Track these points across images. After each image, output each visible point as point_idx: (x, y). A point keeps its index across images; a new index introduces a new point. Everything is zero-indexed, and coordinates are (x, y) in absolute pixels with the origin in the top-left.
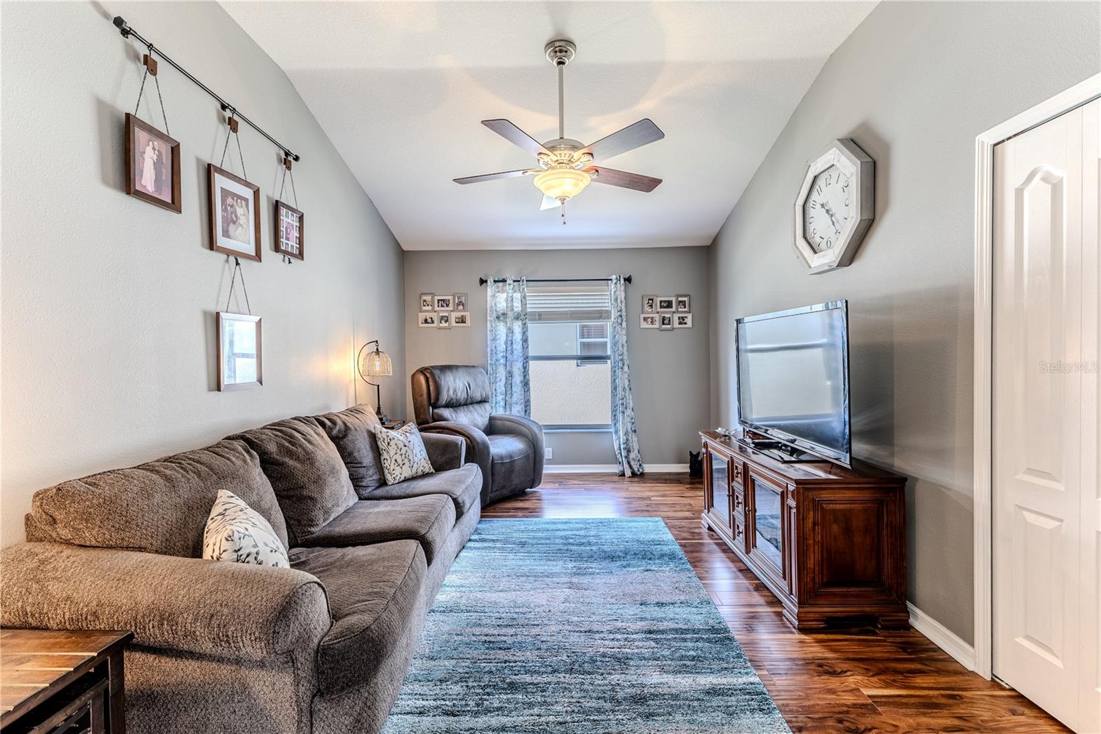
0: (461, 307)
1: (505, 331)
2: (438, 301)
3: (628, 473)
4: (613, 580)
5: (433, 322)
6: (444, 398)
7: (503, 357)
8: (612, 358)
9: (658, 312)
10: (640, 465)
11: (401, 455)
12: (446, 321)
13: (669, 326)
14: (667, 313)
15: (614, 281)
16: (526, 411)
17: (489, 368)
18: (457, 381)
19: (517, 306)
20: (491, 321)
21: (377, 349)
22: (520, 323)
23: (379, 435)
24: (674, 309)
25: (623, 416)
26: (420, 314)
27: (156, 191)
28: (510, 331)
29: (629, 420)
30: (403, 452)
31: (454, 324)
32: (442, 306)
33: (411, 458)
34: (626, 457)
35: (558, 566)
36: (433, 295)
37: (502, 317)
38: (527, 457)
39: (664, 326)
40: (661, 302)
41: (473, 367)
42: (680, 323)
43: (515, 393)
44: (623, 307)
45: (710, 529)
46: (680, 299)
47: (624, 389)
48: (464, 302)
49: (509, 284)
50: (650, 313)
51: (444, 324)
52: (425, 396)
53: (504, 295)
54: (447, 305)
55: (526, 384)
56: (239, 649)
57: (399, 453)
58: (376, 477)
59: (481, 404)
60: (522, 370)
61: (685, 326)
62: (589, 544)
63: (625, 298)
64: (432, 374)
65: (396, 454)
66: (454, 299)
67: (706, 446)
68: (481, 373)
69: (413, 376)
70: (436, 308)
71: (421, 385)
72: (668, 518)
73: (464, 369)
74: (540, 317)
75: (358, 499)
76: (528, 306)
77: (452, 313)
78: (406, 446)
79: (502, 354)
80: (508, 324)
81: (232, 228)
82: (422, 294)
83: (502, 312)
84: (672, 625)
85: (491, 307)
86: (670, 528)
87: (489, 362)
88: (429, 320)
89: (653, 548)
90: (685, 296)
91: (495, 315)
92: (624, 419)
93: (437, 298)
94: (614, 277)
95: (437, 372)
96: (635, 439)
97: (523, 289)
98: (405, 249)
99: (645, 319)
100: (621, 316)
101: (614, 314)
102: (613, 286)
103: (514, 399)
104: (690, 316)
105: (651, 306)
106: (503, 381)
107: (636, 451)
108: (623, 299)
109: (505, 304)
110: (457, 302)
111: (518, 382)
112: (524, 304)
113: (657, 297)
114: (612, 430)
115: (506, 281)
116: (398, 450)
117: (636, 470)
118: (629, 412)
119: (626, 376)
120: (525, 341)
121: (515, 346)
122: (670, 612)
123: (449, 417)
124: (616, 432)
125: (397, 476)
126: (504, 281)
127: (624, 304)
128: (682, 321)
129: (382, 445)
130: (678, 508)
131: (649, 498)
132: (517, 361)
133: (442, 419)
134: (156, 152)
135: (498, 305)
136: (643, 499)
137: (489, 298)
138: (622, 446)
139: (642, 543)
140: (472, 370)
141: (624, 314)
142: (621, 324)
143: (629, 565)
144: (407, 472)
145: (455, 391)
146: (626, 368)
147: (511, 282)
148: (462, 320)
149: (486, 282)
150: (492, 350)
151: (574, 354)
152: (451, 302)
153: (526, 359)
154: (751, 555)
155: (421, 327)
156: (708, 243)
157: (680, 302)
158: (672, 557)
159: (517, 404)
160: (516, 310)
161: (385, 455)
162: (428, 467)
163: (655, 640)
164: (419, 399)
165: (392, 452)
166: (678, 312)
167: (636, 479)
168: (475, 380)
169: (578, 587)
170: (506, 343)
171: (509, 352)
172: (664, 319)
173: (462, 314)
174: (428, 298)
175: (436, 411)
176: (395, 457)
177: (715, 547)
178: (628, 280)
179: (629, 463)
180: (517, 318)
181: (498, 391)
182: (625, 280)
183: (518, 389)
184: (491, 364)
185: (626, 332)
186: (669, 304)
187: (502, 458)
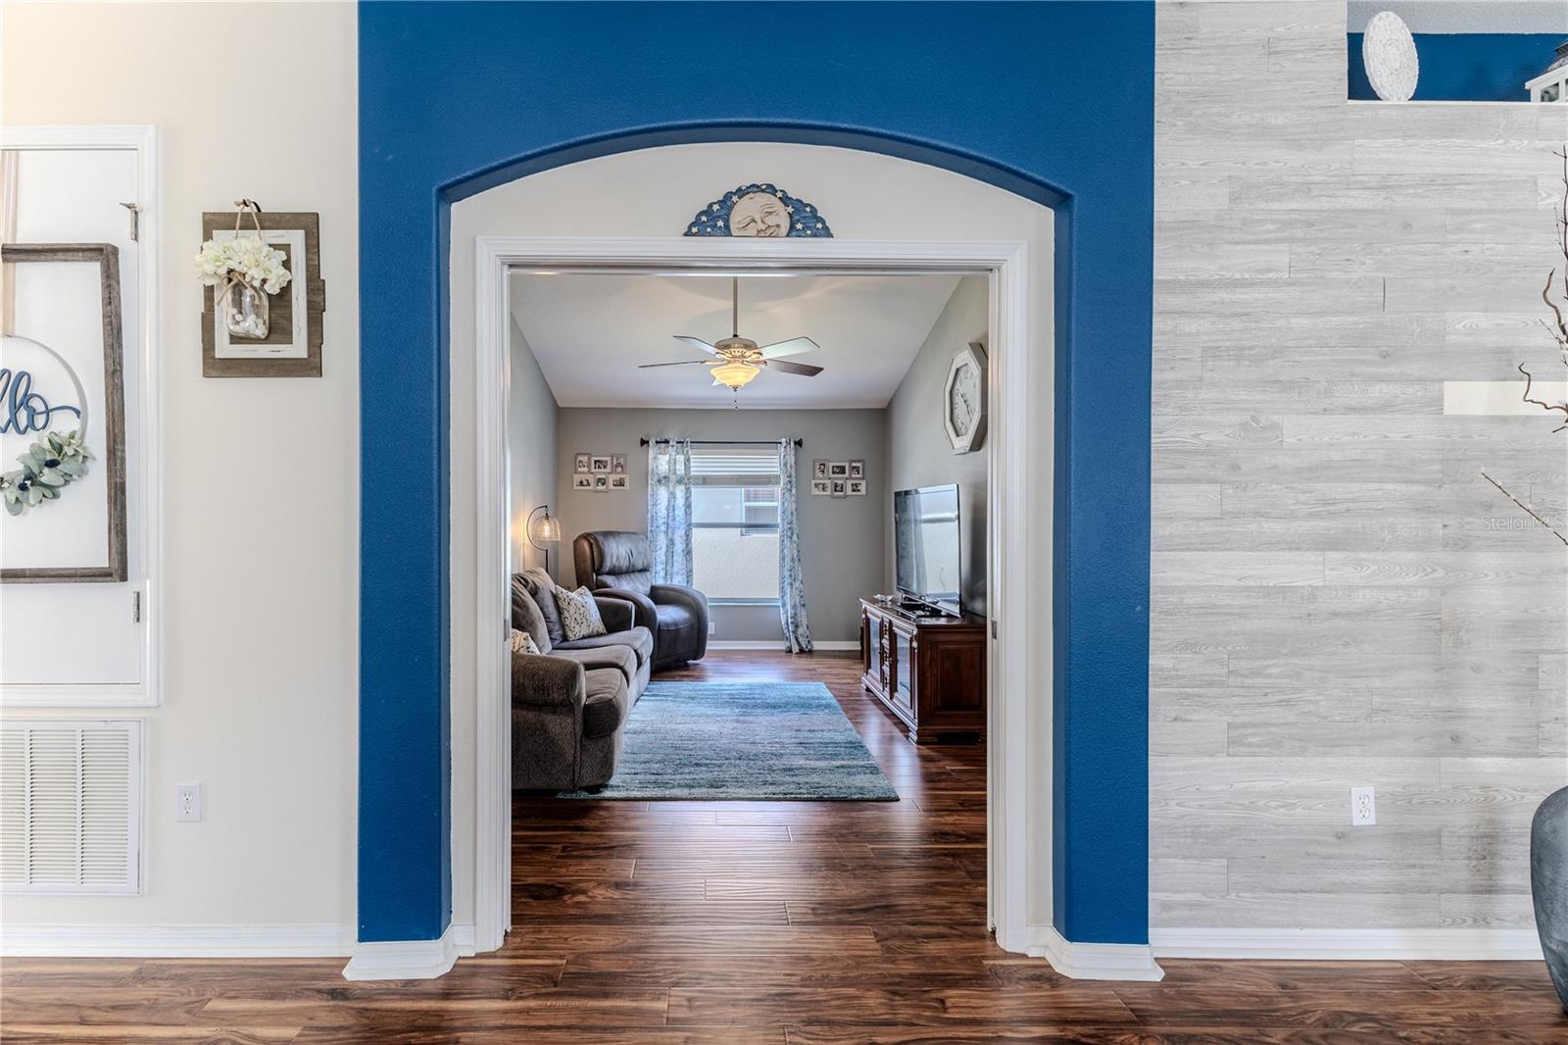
0: (619, 469)
1: (666, 496)
2: (596, 461)
3: (796, 649)
4: (775, 719)
5: (589, 485)
6: (608, 565)
7: (664, 523)
8: (781, 526)
9: (830, 479)
10: (809, 642)
11: (580, 614)
12: (603, 484)
13: (841, 493)
14: (839, 479)
15: (784, 445)
16: (688, 582)
17: (649, 535)
18: (620, 547)
19: (680, 469)
20: (652, 485)
21: (546, 514)
22: (682, 487)
23: (560, 596)
24: (847, 475)
25: (791, 588)
26: (575, 476)
28: (673, 495)
29: (797, 592)
30: (581, 612)
31: (612, 487)
32: (599, 467)
33: (587, 617)
34: (793, 632)
35: (727, 711)
36: (590, 455)
37: (663, 480)
38: (692, 626)
39: (836, 493)
40: (833, 467)
41: (634, 533)
42: (853, 490)
43: (677, 562)
44: (793, 473)
45: (868, 690)
46: (854, 464)
47: (793, 560)
48: (622, 463)
49: (673, 446)
50: (821, 479)
51: (600, 487)
52: (589, 562)
53: (667, 457)
54: (605, 467)
55: (688, 553)
56: (549, 695)
57: (578, 612)
58: (560, 632)
59: (642, 573)
60: (685, 538)
61: (859, 493)
62: (754, 698)
63: (795, 463)
64: (596, 540)
65: (575, 613)
66: (612, 459)
67: (865, 611)
68: (642, 539)
69: (576, 542)
70: (593, 470)
71: (585, 551)
72: (831, 683)
73: (625, 535)
74: (705, 481)
75: (552, 647)
76: (692, 469)
77: (611, 476)
78: (583, 607)
79: (663, 520)
80: (671, 489)
82: (578, 454)
83: (663, 475)
84: (818, 740)
85: (653, 470)
86: (830, 689)
87: (649, 528)
88: (585, 483)
89: (812, 701)
90: (859, 461)
91: (656, 479)
92: (791, 591)
93: (594, 459)
94: (784, 440)
95: (600, 538)
96: (804, 613)
97: (687, 452)
98: (560, 406)
99: (816, 485)
100: (790, 482)
101: (782, 481)
102: (783, 449)
103: (675, 569)
104: (864, 483)
105: (823, 471)
106: (664, 549)
107: (805, 626)
108: (793, 464)
109: (667, 467)
110: (615, 463)
111: (680, 551)
112: (687, 467)
113: (829, 461)
114: (780, 604)
115: (668, 442)
116: (577, 610)
117: (804, 646)
118: (797, 584)
119: (795, 546)
120: (688, 506)
121: (677, 512)
122: (819, 735)
123: (612, 585)
124: (784, 605)
125: (577, 631)
126: (667, 442)
127: (793, 469)
128: (855, 488)
129: (563, 605)
130: (842, 676)
131: (814, 670)
132: (679, 528)
133: (606, 586)
135: (660, 468)
136: (809, 670)
137: (650, 461)
138: (790, 620)
139: (803, 698)
140: (633, 536)
141: (794, 479)
142: (791, 490)
143: (789, 711)
144: (585, 632)
145: (618, 558)
146: (795, 538)
147: (675, 443)
148: (621, 483)
149: (648, 442)
150: (652, 516)
151: (738, 521)
152: (609, 462)
153: (689, 526)
154: (894, 700)
155: (577, 490)
156: (884, 406)
157: (854, 467)
158: (828, 706)
159: (677, 574)
160: (678, 473)
161: (566, 614)
162: (601, 628)
163: (805, 748)
164: (582, 565)
165: (572, 611)
166: (850, 478)
167: (803, 655)
168: (637, 548)
169: (744, 722)
170: (668, 509)
171: (671, 518)
172: (836, 485)
173: (620, 476)
174: (584, 459)
175: (599, 577)
176: (575, 616)
177: (870, 702)
178: (799, 443)
179: (797, 639)
180: (680, 482)
181: (658, 560)
182: (795, 443)
183: (679, 558)
184: (651, 531)
185: (797, 499)
186: (842, 470)
187: (667, 625)
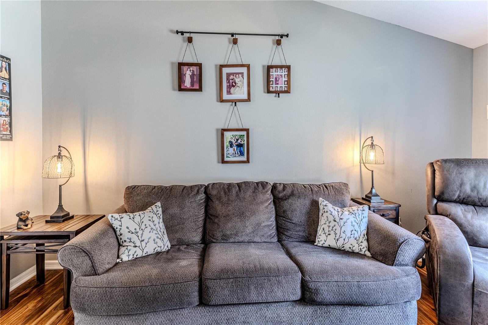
6: (455, 193)
11: (329, 226)
21: (372, 143)
27: (191, 86)
30: (332, 224)
33: (338, 232)
52: (429, 187)
57: (327, 224)
64: (441, 166)
65: (325, 224)
75: (277, 240)
78: (335, 221)
81: (232, 89)
95: (448, 166)
116: (327, 222)
125: (321, 241)
134: (191, 71)
